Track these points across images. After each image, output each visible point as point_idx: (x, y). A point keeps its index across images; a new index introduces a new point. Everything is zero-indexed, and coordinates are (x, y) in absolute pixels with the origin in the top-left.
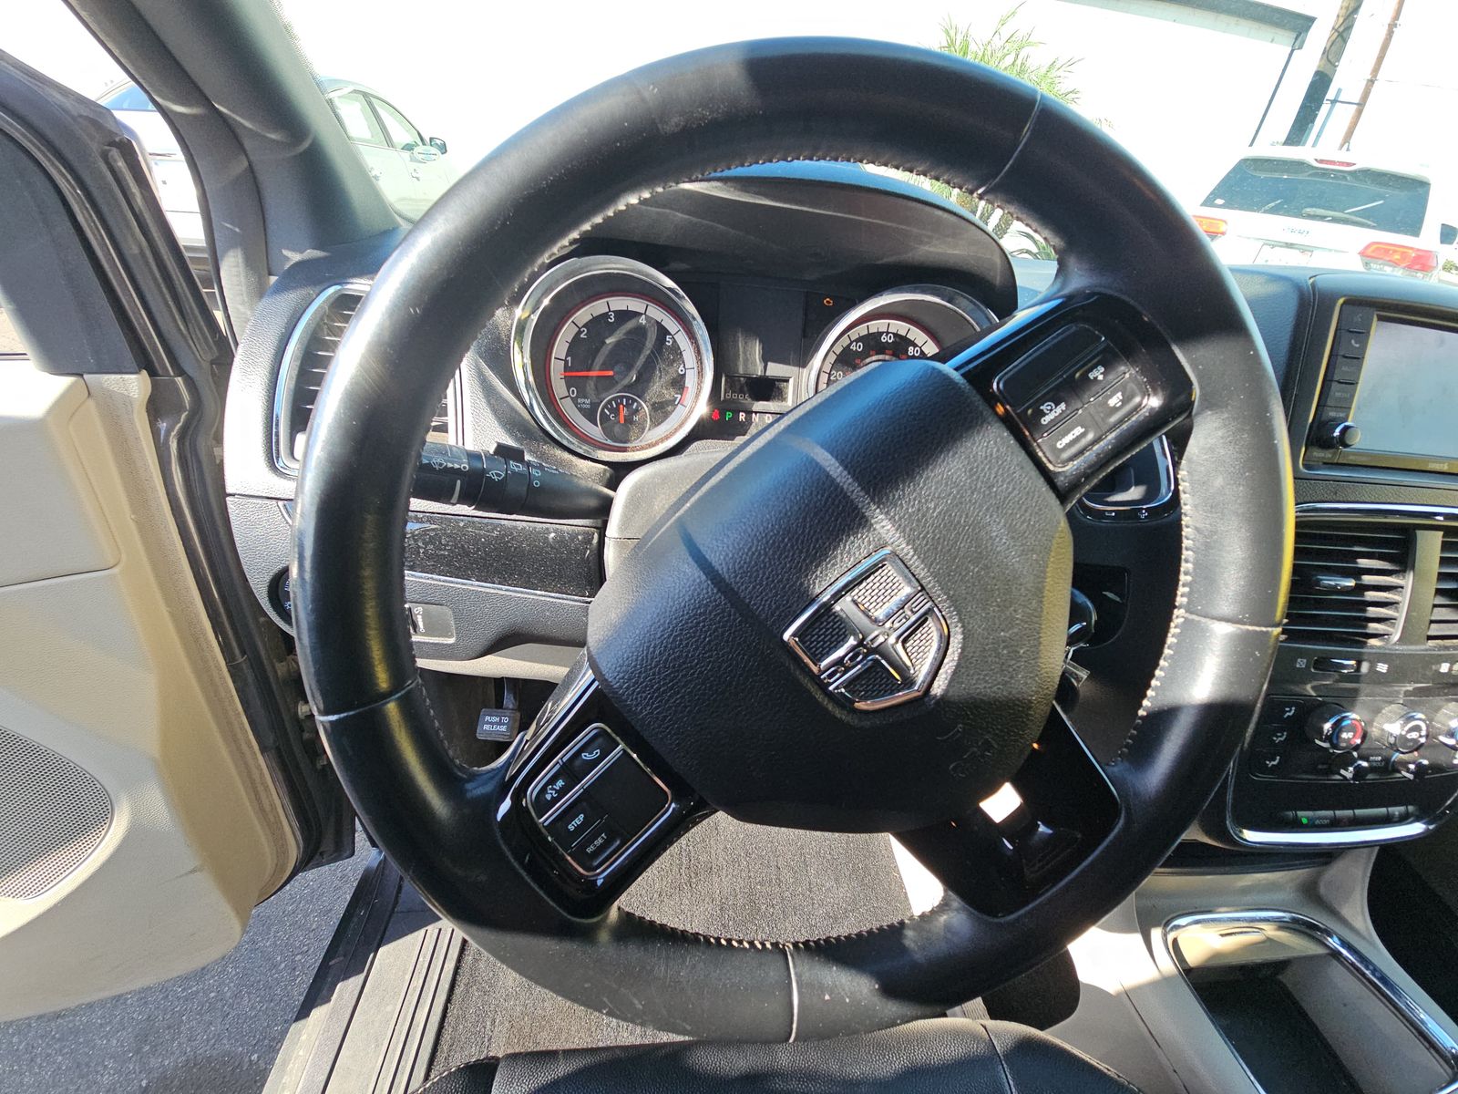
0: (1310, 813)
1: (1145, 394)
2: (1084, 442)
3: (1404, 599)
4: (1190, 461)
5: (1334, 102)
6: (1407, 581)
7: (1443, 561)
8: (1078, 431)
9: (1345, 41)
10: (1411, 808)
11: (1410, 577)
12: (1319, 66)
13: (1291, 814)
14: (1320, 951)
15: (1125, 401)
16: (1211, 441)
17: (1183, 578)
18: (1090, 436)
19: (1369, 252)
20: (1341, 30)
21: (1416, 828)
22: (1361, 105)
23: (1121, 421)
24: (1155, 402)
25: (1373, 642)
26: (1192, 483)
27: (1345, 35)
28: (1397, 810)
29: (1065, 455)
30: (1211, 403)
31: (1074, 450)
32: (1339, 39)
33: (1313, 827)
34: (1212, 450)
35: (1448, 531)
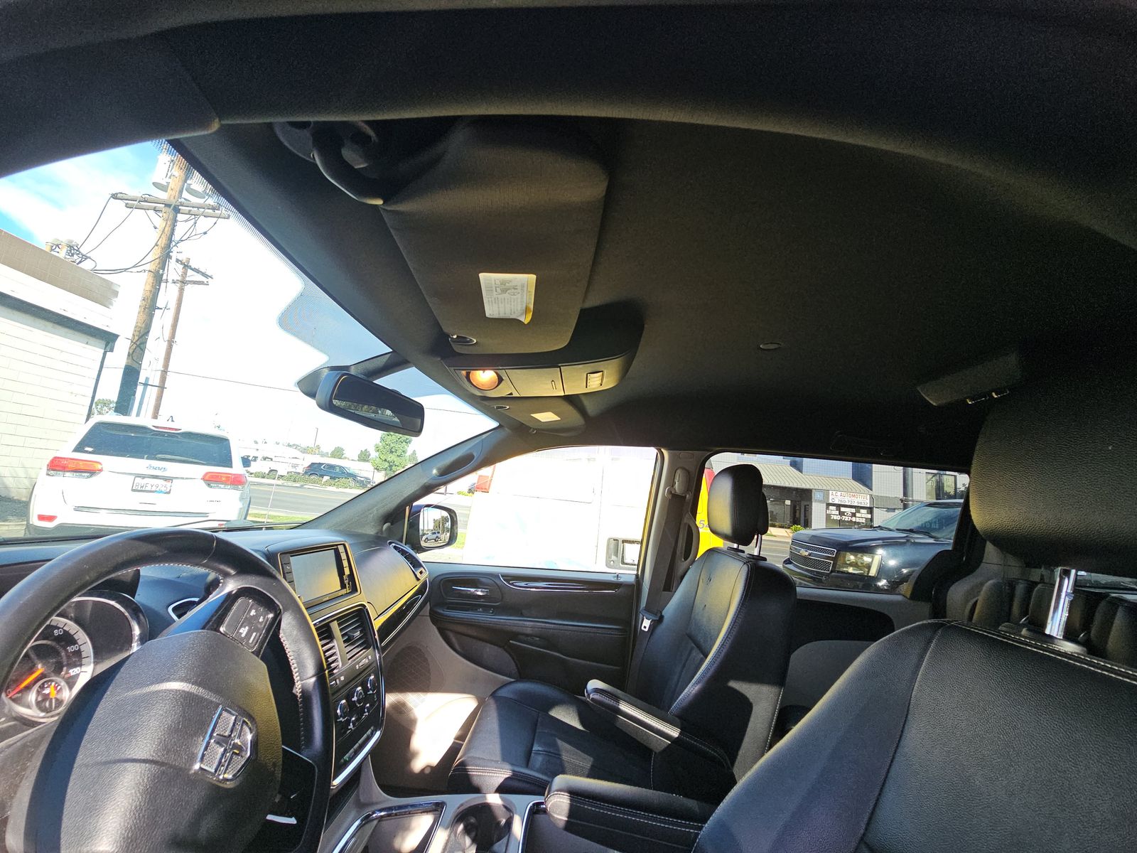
0: (347, 755)
1: (268, 614)
2: (257, 637)
3: (336, 650)
4: (283, 630)
5: (146, 385)
6: (335, 643)
7: (341, 630)
8: (254, 634)
9: (143, 351)
10: (372, 728)
11: (335, 641)
12: (128, 363)
13: (342, 761)
14: (375, 822)
15: (264, 619)
16: (289, 621)
17: (294, 671)
18: (258, 634)
19: (207, 478)
20: (138, 343)
21: (378, 734)
22: (162, 387)
23: (265, 626)
24: (271, 616)
25: (335, 671)
26: (286, 636)
27: (142, 346)
28: (369, 732)
29: (253, 645)
30: (286, 610)
31: (255, 641)
32: (138, 348)
33: (352, 759)
34: (290, 623)
35: (338, 619)
